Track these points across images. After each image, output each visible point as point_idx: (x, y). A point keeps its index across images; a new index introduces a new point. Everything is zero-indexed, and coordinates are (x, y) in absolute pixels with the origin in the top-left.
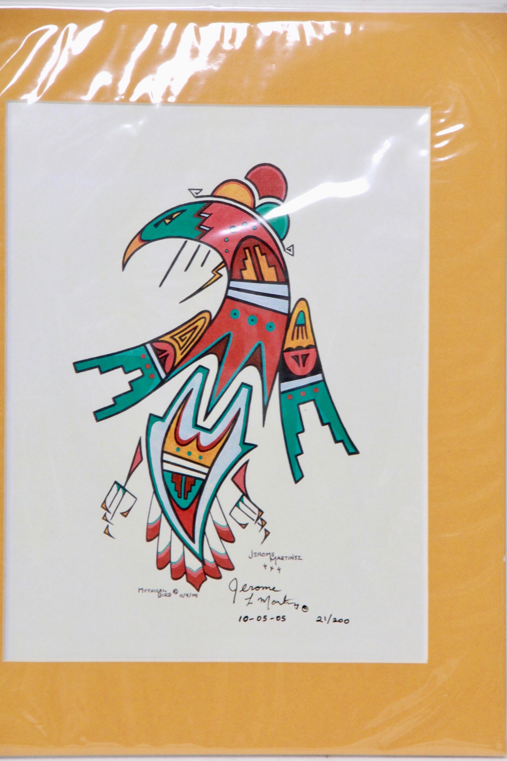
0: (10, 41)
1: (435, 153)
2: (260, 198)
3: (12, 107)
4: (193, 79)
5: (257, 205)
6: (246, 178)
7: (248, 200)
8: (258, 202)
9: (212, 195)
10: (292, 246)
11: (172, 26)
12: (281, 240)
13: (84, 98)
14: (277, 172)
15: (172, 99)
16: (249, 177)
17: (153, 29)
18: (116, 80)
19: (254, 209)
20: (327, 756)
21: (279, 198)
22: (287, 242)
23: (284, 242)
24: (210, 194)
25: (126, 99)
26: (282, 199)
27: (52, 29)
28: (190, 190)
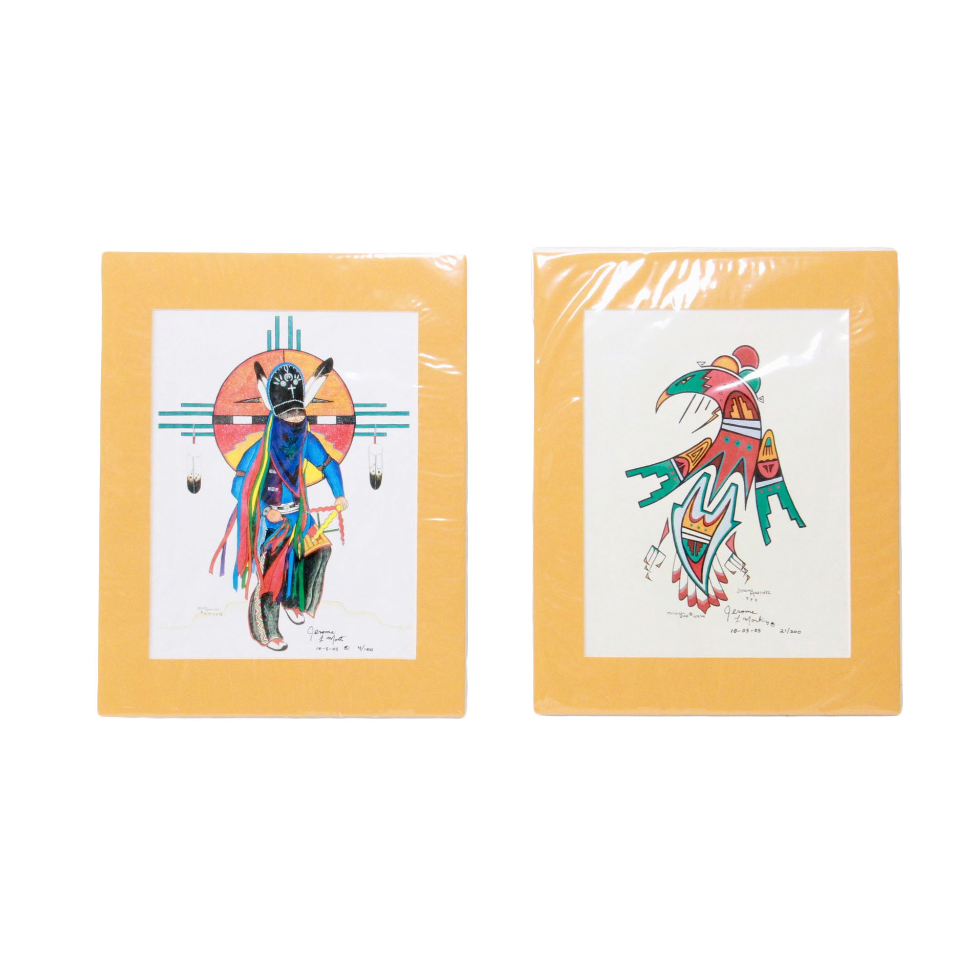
0: (586, 273)
1: (852, 338)
2: (742, 367)
3: (587, 313)
4: (700, 293)
5: (740, 372)
6: (733, 354)
7: (734, 368)
8: (741, 370)
9: (712, 366)
10: (763, 397)
11: (685, 263)
12: (756, 393)
13: (630, 306)
14: (752, 350)
15: (687, 306)
16: (735, 354)
17: (674, 264)
18: (652, 295)
19: (738, 374)
20: (787, 716)
21: (754, 367)
22: (759, 394)
23: (757, 394)
24: (710, 365)
25: (658, 308)
26: (756, 367)
27: (612, 265)
28: (697, 362)
